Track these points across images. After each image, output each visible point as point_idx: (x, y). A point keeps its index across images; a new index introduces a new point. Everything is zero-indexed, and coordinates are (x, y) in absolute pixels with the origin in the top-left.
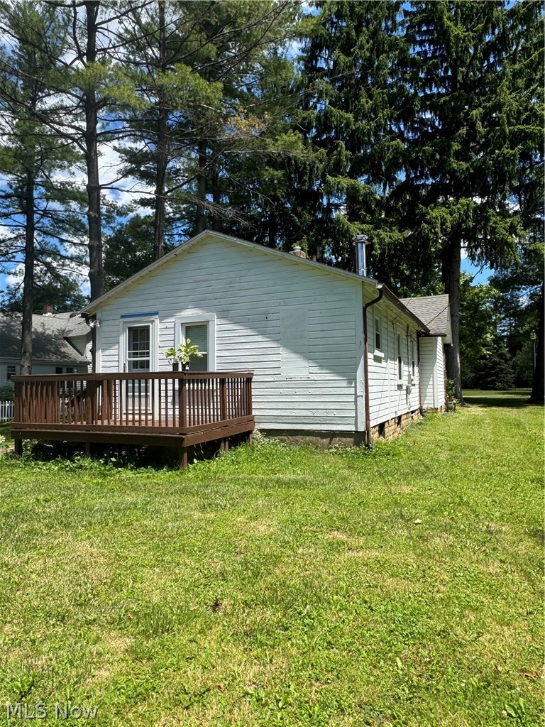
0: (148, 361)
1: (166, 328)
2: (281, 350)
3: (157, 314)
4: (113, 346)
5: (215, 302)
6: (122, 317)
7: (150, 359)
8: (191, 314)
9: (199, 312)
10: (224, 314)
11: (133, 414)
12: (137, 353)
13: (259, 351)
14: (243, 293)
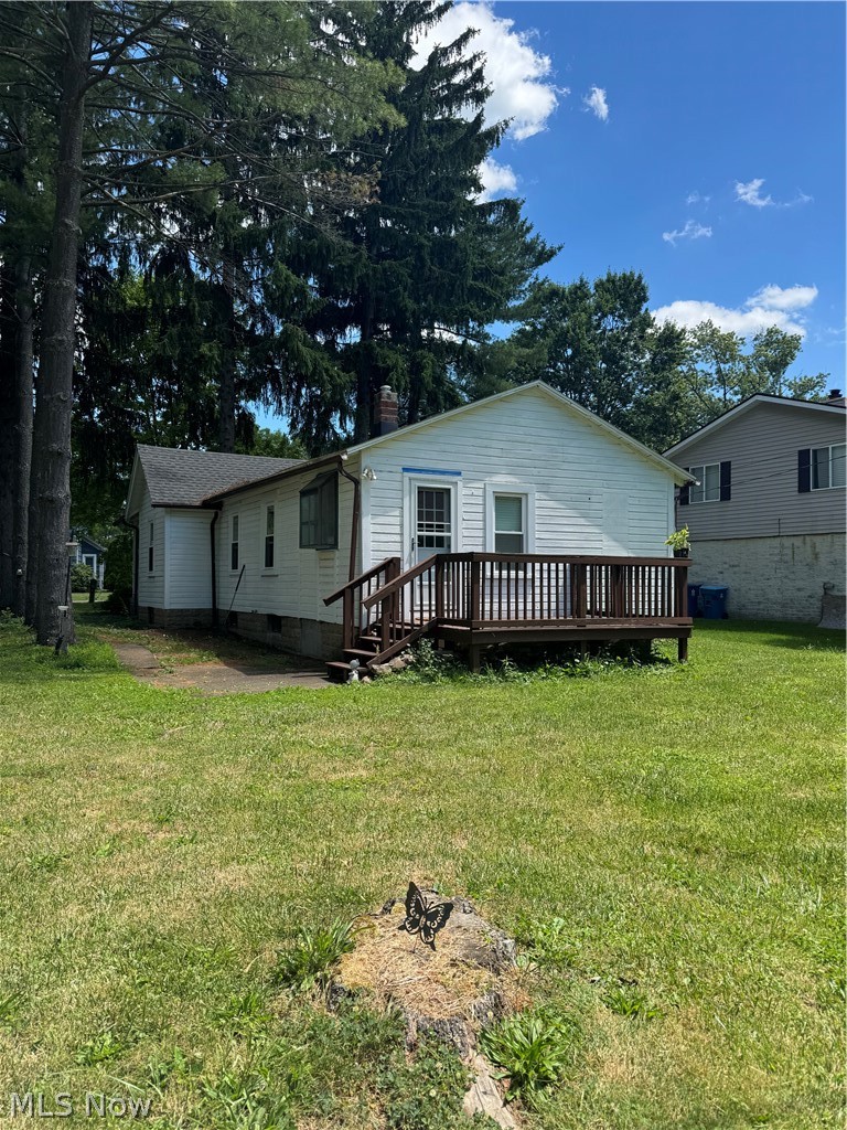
0: (449, 538)
1: (472, 495)
2: (603, 537)
3: (459, 474)
4: (391, 511)
5: (535, 471)
6: (405, 470)
7: (452, 534)
8: (505, 482)
9: (514, 480)
10: (545, 488)
11: (422, 611)
12: (432, 526)
13: (583, 536)
14: (565, 466)
